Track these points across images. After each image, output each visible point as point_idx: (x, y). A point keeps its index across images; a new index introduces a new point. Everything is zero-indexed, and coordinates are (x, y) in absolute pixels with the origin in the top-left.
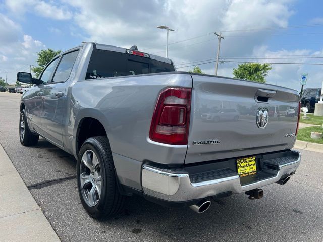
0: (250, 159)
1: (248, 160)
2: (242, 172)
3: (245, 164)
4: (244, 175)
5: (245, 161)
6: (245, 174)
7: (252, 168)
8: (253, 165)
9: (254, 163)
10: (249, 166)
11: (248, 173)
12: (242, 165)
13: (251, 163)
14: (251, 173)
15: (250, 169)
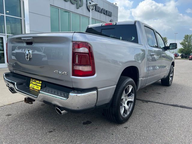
0: (38, 82)
1: (37, 82)
2: (32, 86)
3: (35, 83)
4: (31, 88)
5: (35, 82)
6: (33, 88)
7: (38, 88)
8: (39, 86)
9: (40, 85)
10: (37, 85)
11: (34, 89)
12: (33, 83)
13: (38, 84)
14: (36, 89)
15: (37, 87)
